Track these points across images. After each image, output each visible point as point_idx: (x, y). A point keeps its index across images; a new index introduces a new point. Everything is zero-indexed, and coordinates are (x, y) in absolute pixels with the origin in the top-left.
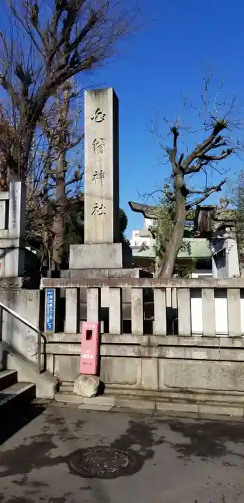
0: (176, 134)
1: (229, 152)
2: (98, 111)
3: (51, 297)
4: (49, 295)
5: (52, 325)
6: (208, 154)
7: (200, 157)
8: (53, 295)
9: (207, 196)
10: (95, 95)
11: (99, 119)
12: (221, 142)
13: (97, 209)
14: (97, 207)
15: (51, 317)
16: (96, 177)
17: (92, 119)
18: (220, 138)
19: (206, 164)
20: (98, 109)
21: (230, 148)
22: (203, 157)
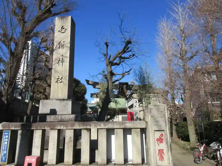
0: (107, 46)
1: (133, 55)
2: (62, 28)
3: (7, 136)
4: (6, 135)
5: (5, 158)
6: (123, 56)
7: (119, 57)
8: (8, 135)
9: (123, 77)
10: (62, 20)
11: (63, 31)
12: (129, 50)
13: (59, 79)
14: (59, 78)
15: (5, 152)
16: (60, 62)
17: (59, 31)
18: (129, 48)
19: (123, 62)
20: (63, 26)
21: (133, 53)
22: (121, 57)
